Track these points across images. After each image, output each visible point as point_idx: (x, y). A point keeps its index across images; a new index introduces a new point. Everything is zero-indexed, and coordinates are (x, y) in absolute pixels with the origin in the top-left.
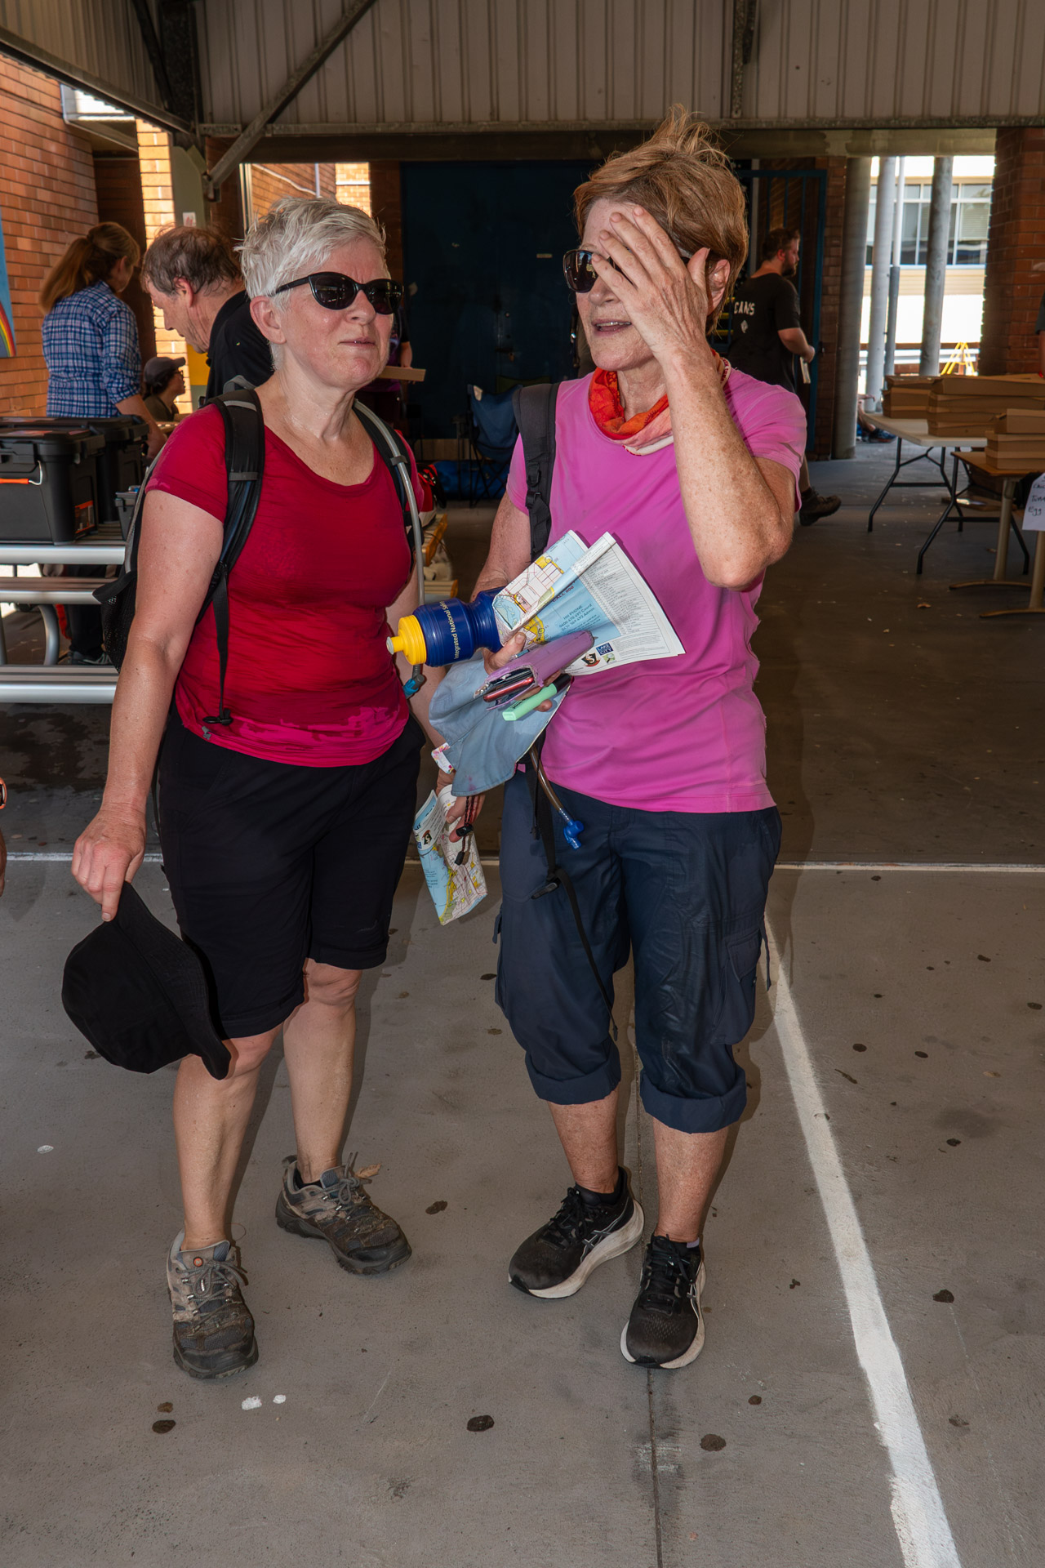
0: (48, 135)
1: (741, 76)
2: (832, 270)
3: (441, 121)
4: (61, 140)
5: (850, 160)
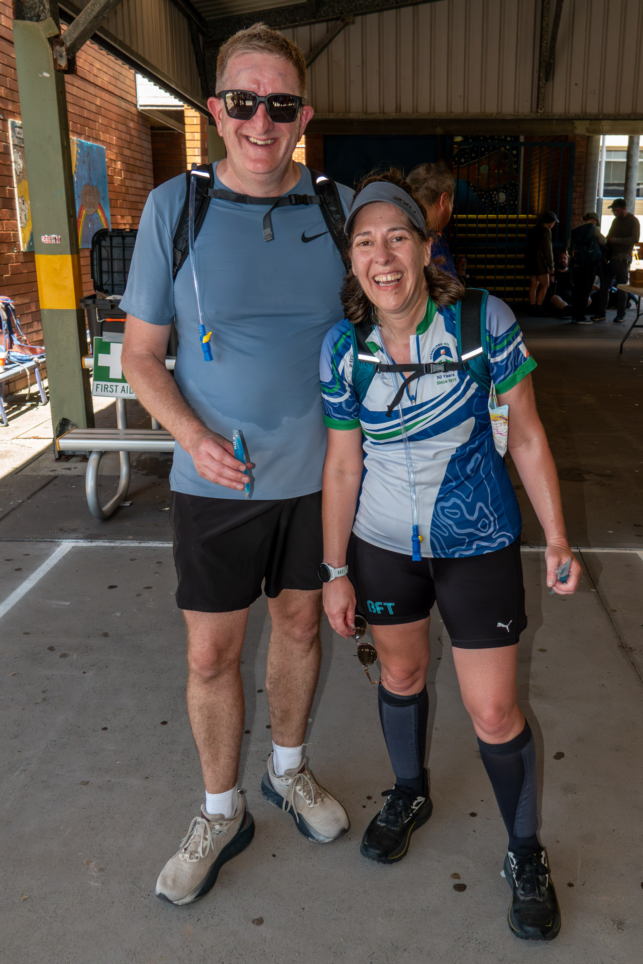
0: (129, 118)
1: (544, 89)
2: (577, 201)
3: (366, 112)
4: (136, 121)
5: (588, 137)
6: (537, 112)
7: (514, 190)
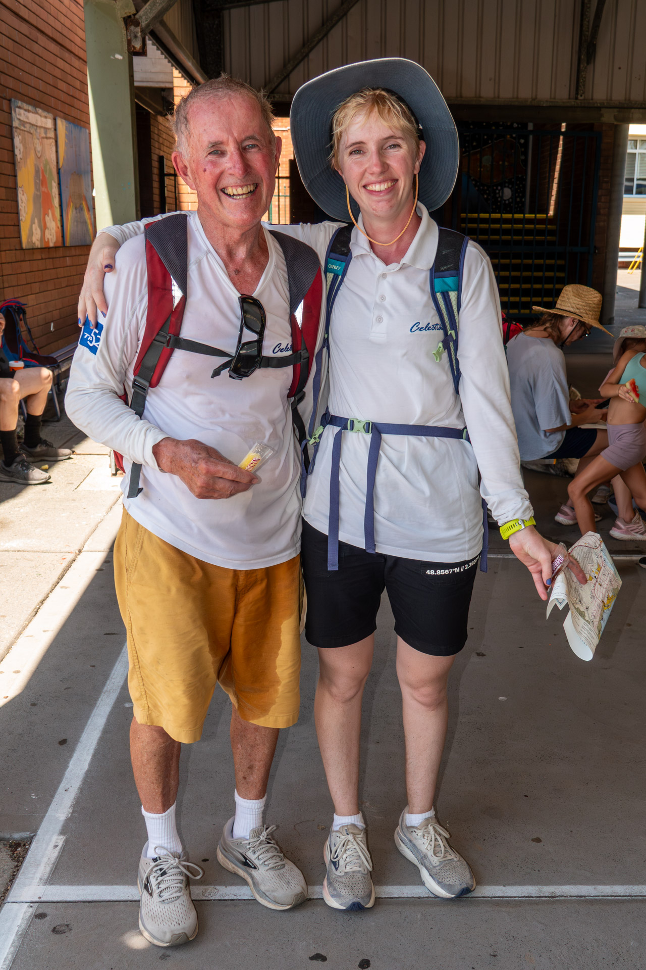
1: (583, 73)
2: (603, 199)
5: (616, 126)
6: (577, 98)
7: (521, 186)
